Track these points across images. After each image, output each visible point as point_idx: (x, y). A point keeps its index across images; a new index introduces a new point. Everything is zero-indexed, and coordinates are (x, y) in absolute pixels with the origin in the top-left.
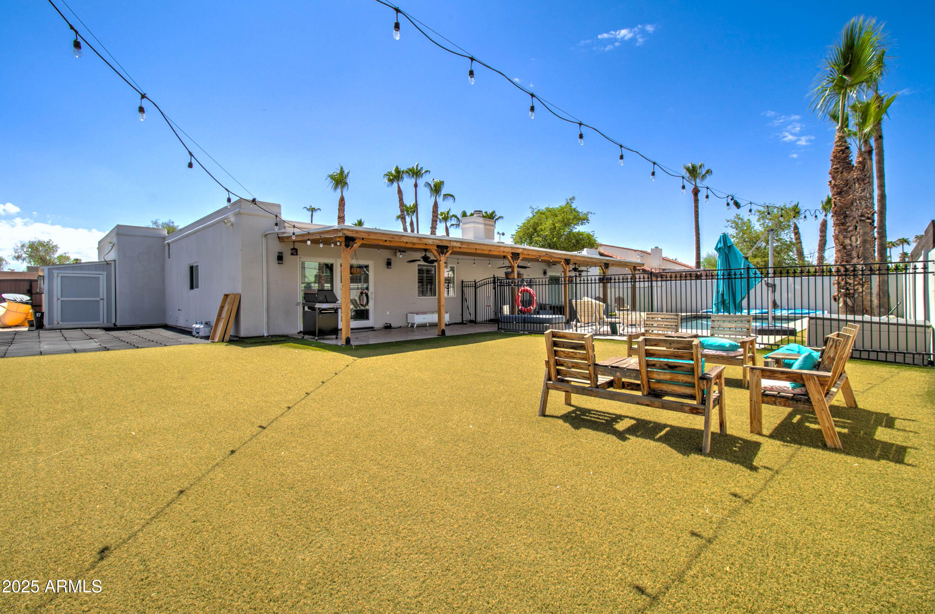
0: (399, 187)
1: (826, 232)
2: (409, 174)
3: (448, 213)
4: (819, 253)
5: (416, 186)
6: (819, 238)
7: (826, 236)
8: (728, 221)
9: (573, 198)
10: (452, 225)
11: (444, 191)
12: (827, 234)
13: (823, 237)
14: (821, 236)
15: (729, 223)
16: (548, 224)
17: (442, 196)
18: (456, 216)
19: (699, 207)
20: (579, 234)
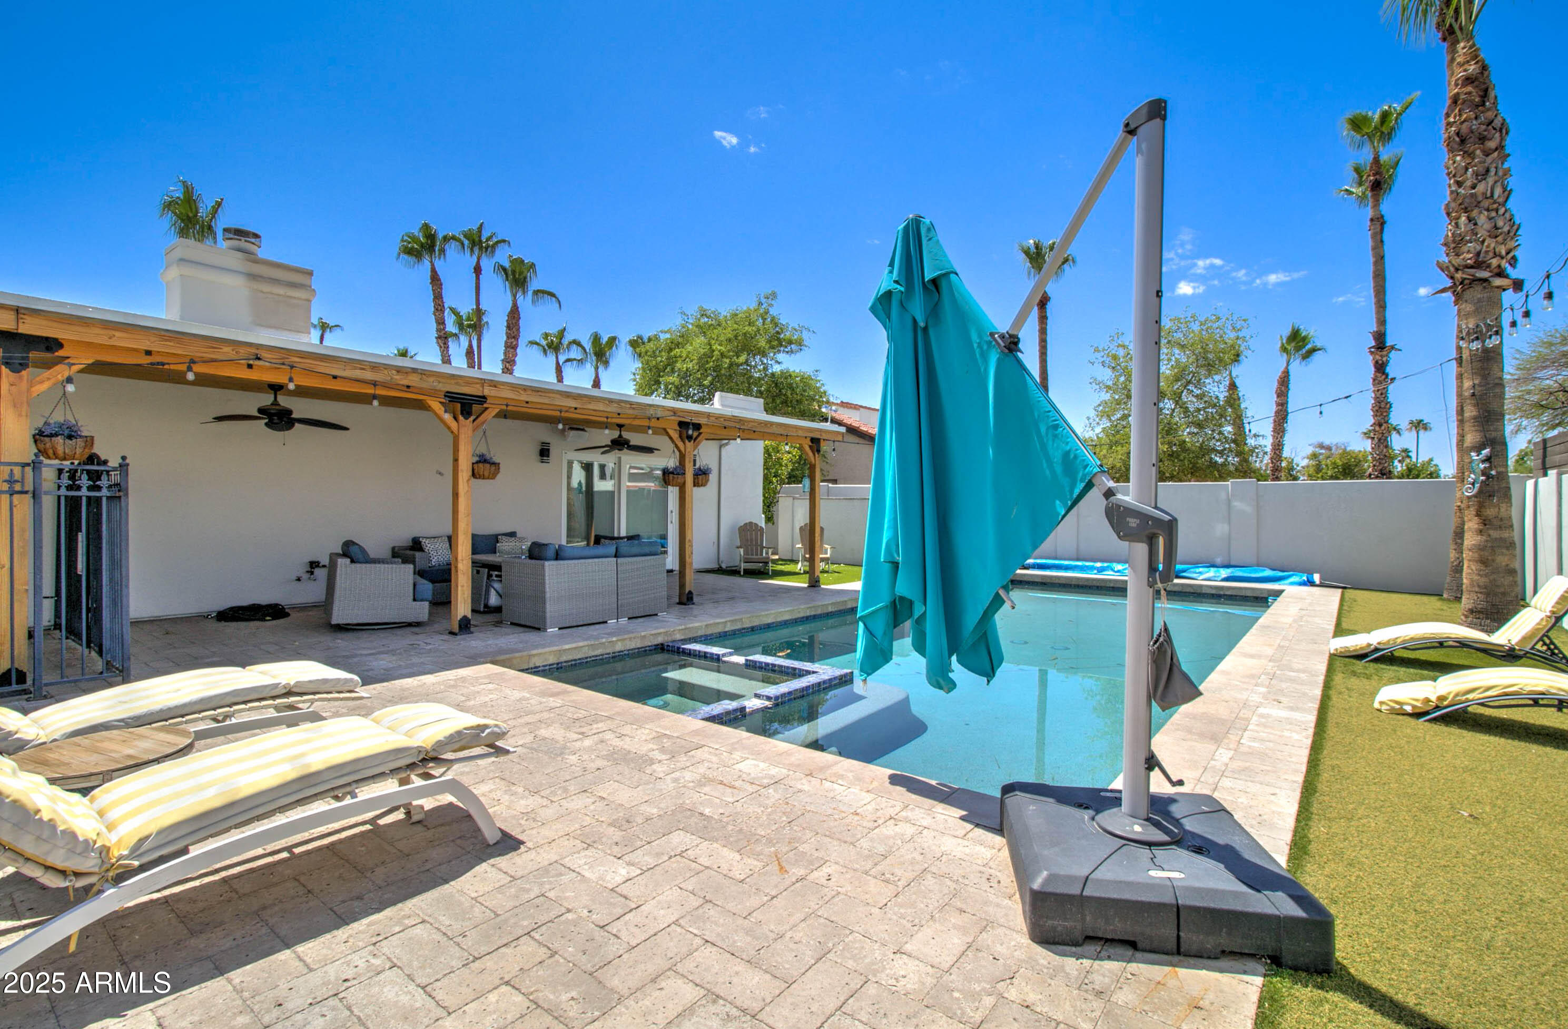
0: (434, 271)
1: (1286, 396)
2: (463, 244)
3: (562, 333)
4: (1274, 436)
5: (478, 270)
6: (1274, 408)
7: (1287, 403)
8: (1097, 350)
9: (774, 295)
10: (568, 360)
11: (535, 284)
12: (1289, 400)
13: (1282, 405)
14: (1278, 404)
15: (1098, 355)
16: (698, 344)
17: (530, 293)
18: (578, 344)
19: (1048, 332)
20: (787, 375)
